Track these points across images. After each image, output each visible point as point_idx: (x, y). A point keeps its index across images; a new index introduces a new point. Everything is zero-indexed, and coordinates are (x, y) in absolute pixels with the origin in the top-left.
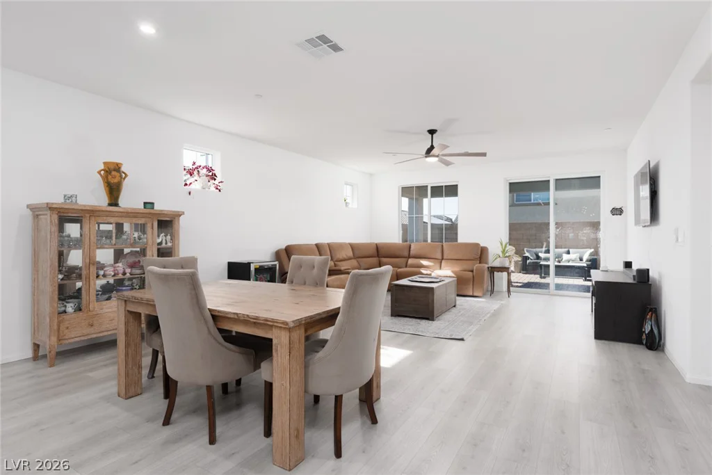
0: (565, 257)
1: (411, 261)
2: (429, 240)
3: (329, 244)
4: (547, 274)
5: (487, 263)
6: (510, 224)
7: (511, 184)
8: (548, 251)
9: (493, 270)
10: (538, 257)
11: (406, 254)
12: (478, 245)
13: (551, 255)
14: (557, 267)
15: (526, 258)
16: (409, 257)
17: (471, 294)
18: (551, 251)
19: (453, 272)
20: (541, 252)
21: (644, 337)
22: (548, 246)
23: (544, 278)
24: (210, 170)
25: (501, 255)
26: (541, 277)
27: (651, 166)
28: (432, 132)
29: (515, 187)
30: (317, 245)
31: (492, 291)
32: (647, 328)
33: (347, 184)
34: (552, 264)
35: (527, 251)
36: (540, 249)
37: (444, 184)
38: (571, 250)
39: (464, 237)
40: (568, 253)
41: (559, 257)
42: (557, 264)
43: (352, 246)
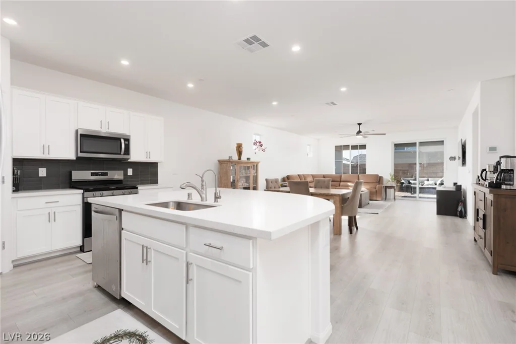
0: (426, 183)
1: (342, 183)
2: (350, 173)
3: (303, 175)
4: (415, 192)
5: (382, 184)
6: (395, 164)
7: (395, 144)
8: (415, 180)
9: (386, 187)
10: (410, 183)
11: (339, 180)
12: (378, 175)
13: (417, 182)
14: (420, 188)
15: (403, 183)
16: (341, 181)
17: (375, 199)
18: (417, 179)
19: (367, 189)
20: (412, 180)
21: (458, 213)
22: (416, 177)
23: (413, 194)
24: (260, 142)
25: (390, 180)
26: (412, 194)
27: (463, 142)
28: (360, 124)
29: (397, 146)
30: (298, 175)
31: (386, 199)
32: (459, 209)
33: (308, 145)
34: (418, 186)
35: (403, 179)
36: (411, 179)
37: (358, 145)
38: (430, 179)
39: (369, 171)
40: (428, 180)
41: (422, 183)
42: (420, 186)
43: (313, 176)
